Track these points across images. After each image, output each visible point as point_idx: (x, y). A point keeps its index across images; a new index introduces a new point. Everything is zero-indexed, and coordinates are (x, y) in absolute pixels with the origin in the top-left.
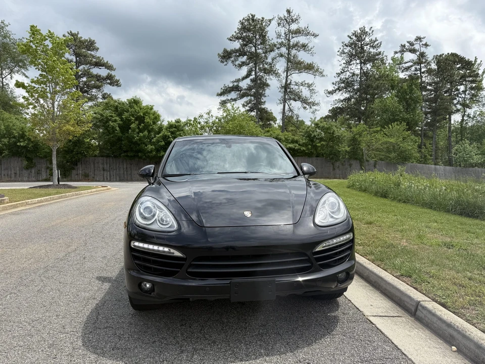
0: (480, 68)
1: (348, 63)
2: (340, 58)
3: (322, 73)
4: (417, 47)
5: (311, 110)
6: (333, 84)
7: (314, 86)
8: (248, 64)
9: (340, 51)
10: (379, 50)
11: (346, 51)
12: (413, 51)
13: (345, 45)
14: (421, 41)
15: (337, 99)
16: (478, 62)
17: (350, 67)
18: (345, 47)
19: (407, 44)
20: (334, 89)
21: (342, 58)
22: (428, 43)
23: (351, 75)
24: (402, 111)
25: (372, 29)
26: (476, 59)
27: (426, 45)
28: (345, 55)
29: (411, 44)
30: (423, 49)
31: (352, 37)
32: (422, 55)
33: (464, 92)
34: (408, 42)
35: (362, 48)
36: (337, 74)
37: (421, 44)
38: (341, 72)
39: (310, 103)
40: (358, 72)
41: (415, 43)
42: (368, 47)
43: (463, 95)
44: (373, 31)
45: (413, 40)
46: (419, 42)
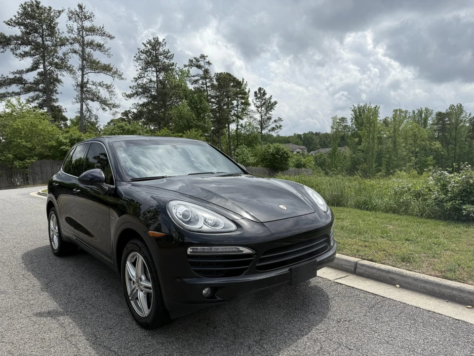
0: (247, 87)
1: (145, 69)
2: (137, 64)
3: (121, 76)
4: (202, 63)
5: (111, 111)
6: (130, 87)
7: (113, 87)
8: (34, 56)
9: (137, 57)
10: (172, 62)
11: (142, 57)
12: (199, 67)
13: (141, 51)
15: (136, 103)
16: (245, 82)
17: (146, 73)
18: (141, 54)
19: (194, 60)
20: (132, 93)
21: (139, 63)
22: (210, 62)
23: (148, 81)
24: (195, 118)
25: (165, 41)
26: (243, 80)
27: (209, 63)
28: (141, 61)
29: (198, 61)
30: (207, 67)
31: (146, 45)
32: (206, 71)
33: (237, 106)
34: (194, 58)
35: (157, 57)
36: (134, 78)
37: (205, 61)
38: (138, 77)
39: (110, 104)
40: (154, 79)
41: (200, 60)
42: (162, 56)
43: (236, 109)
44: (165, 43)
45: (198, 57)
46: (203, 60)
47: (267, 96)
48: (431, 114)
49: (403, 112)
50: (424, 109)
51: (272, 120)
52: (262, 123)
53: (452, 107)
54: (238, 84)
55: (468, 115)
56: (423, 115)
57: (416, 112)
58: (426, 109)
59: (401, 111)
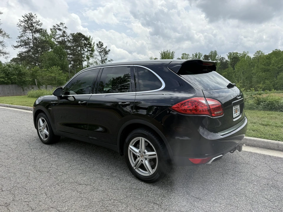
1: (25, 31)
2: (19, 28)
3: (8, 36)
4: (61, 28)
5: (4, 57)
6: (17, 42)
7: (4, 43)
9: (19, 24)
10: (41, 28)
11: (22, 25)
12: (60, 30)
13: (21, 21)
14: (63, 25)
15: (21, 51)
17: (26, 34)
18: (21, 22)
19: (56, 26)
20: (18, 45)
21: (20, 28)
22: (66, 27)
23: (27, 39)
25: (36, 15)
26: (90, 37)
28: (21, 27)
30: (64, 30)
31: (25, 17)
32: (64, 32)
33: (87, 52)
34: (57, 25)
35: (32, 24)
36: (18, 37)
37: (63, 27)
38: (21, 36)
39: (3, 52)
40: (31, 37)
41: (60, 26)
42: (35, 24)
44: (37, 16)
45: (59, 24)
46: (62, 26)
47: (104, 47)
48: (201, 56)
49: (187, 55)
50: (198, 54)
51: (108, 60)
53: (212, 52)
54: (87, 39)
55: (219, 56)
56: (198, 56)
57: (194, 55)
58: (199, 53)
59: (185, 54)
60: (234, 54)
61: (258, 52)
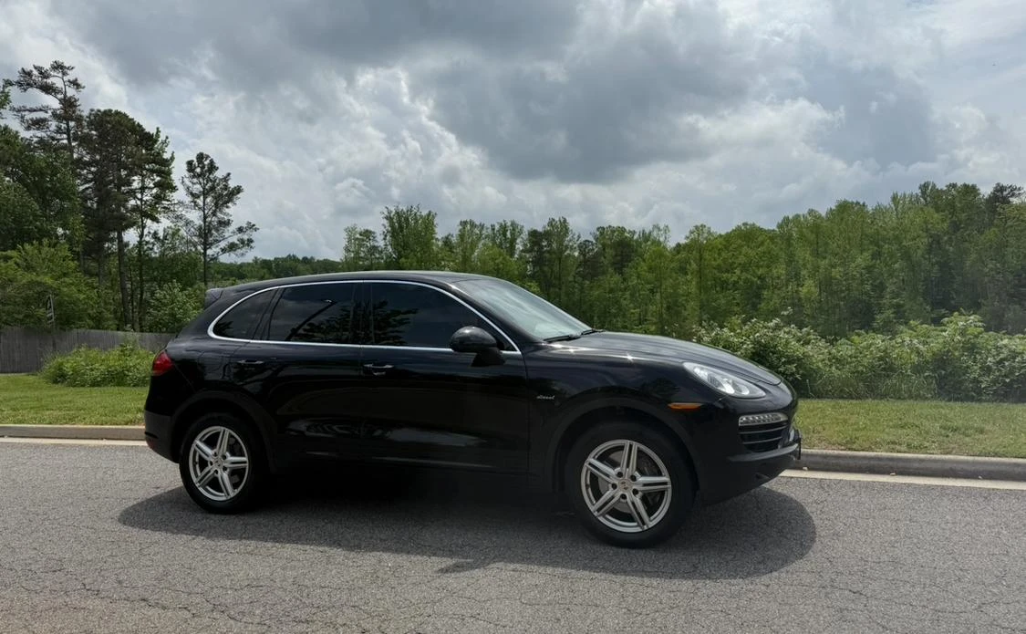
0: (166, 149)
4: (56, 80)
12: (48, 89)
14: (64, 74)
16: (162, 138)
19: (35, 72)
22: (79, 82)
26: (158, 131)
27: (75, 84)
29: (44, 74)
30: (71, 92)
32: (69, 104)
33: (143, 189)
34: (35, 68)
37: (66, 78)
41: (52, 73)
43: (139, 196)
45: (47, 66)
46: (60, 75)
47: (219, 174)
48: (521, 232)
49: (476, 226)
50: (509, 224)
51: (233, 227)
52: (205, 234)
53: (551, 223)
54: (148, 140)
56: (508, 233)
57: (497, 227)
58: (513, 224)
59: (473, 225)
60: (613, 232)
61: (699, 229)
